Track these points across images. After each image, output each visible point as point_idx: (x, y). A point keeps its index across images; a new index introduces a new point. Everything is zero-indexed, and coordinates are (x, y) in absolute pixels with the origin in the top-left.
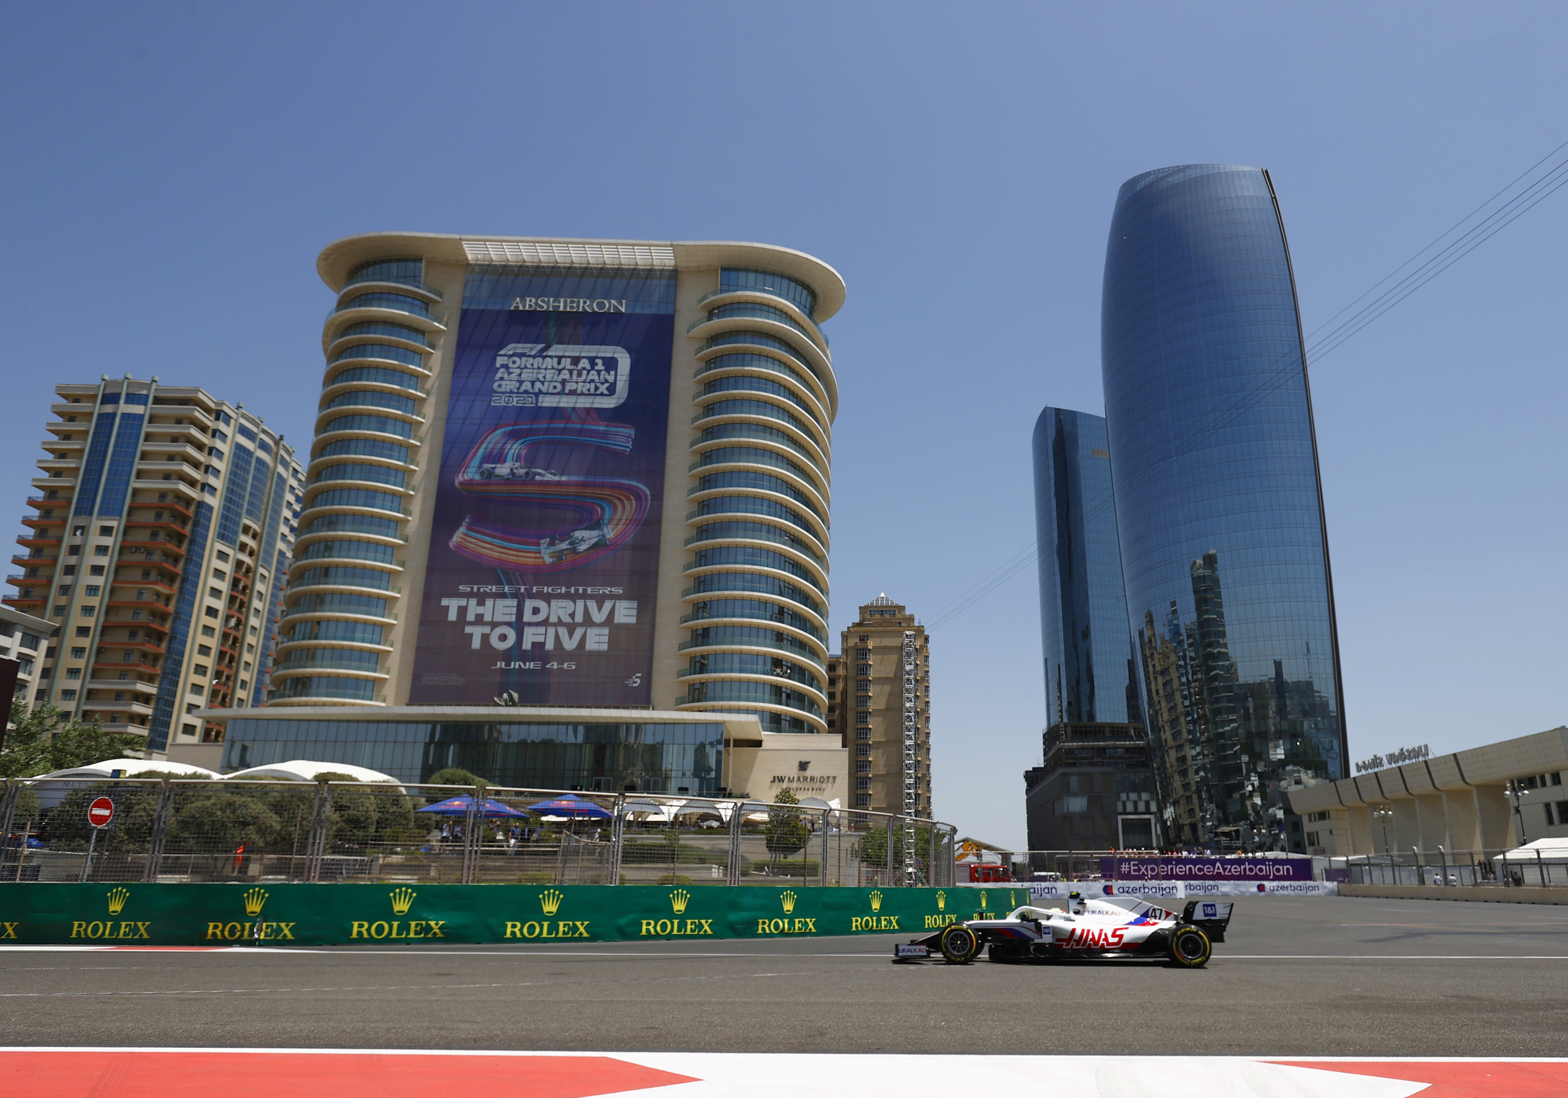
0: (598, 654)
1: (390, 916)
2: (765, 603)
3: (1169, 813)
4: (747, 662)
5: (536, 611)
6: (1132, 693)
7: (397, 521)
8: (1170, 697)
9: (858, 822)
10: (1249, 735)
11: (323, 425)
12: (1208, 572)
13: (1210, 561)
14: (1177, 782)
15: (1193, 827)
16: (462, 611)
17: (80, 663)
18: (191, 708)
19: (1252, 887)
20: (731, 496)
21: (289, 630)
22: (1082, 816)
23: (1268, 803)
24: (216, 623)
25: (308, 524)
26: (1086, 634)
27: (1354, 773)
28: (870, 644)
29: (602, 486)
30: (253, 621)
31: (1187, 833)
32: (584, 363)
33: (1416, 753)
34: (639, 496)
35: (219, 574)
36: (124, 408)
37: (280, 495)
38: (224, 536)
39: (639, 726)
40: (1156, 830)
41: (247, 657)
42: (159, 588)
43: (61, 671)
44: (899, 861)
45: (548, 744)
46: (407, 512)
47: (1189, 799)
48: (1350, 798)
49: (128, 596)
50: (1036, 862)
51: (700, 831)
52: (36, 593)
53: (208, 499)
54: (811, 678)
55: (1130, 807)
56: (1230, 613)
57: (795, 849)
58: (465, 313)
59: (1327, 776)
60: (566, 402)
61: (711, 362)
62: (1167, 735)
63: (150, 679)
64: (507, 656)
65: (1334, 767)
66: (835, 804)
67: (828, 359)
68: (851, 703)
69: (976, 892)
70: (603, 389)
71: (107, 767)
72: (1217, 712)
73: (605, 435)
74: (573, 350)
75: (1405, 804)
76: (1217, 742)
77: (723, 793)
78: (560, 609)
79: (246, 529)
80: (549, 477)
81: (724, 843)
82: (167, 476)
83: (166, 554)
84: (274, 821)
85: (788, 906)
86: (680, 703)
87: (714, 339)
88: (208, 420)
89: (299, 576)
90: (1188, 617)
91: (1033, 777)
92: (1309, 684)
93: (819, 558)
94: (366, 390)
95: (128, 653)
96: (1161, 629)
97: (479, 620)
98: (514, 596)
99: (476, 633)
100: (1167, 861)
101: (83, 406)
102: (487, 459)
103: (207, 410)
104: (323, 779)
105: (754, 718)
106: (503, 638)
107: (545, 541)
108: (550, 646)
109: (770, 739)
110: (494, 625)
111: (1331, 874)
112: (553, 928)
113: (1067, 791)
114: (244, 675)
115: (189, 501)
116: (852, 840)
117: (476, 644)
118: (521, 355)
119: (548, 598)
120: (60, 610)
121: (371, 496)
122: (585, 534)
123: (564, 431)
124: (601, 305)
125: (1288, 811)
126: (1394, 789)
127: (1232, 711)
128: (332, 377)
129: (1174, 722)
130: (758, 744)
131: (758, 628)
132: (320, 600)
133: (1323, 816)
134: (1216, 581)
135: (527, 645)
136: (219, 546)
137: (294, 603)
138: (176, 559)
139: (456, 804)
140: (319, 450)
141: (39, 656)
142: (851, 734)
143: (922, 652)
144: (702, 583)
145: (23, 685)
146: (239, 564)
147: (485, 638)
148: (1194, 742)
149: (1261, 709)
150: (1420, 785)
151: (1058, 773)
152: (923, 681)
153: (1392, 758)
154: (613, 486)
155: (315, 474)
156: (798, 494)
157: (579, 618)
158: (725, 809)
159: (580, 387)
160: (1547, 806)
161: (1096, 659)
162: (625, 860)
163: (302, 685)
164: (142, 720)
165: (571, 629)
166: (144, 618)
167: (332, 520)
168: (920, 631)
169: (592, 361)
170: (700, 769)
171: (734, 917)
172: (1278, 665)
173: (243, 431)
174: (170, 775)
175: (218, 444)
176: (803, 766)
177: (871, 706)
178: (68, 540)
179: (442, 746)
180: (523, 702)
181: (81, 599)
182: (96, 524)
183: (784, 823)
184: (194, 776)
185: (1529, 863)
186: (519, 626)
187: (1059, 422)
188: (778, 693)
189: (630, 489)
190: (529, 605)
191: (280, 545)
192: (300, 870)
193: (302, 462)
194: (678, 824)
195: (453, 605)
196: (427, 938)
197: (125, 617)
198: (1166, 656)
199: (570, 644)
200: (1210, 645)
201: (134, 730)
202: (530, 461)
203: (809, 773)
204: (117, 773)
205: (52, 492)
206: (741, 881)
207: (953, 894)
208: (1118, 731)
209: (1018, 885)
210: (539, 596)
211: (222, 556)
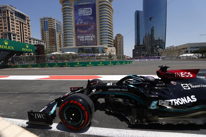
0: (92, 41)
1: (77, 65)
2: (107, 35)
3: (146, 53)
4: (106, 41)
5: (86, 37)
6: (144, 42)
7: (72, 29)
8: (147, 42)
9: (117, 55)
10: (155, 45)
11: (64, 20)
12: (153, 28)
13: (153, 27)
14: (147, 50)
15: (149, 54)
16: (79, 37)
17: (48, 45)
18: (58, 48)
19: (154, 60)
20: (103, 24)
21: (65, 40)
22: (138, 54)
23: (156, 52)
24: (58, 40)
25: (64, 30)
26: (139, 36)
27: (165, 49)
28: (118, 38)
29: (90, 24)
30: (61, 40)
31: (148, 55)
32: (87, 10)
33: (172, 46)
34: (94, 24)
35: (58, 36)
36: (46, 20)
37: (61, 27)
38: (57, 32)
39: (96, 47)
40: (145, 55)
41: (62, 43)
42: (53, 37)
43: (47, 46)
44: (120, 58)
45: (88, 49)
46: (73, 28)
47: (148, 52)
48: (165, 51)
49: (51, 38)
50: (133, 58)
51: (103, 56)
52: (43, 39)
53: (55, 28)
54: (112, 42)
55: (143, 53)
56: (155, 33)
57: (111, 58)
58: (74, 6)
59: (163, 49)
60: (86, 15)
61: (100, 9)
62: (147, 46)
63: (54, 46)
64: (84, 41)
65: (163, 48)
66: (115, 54)
67: (112, 7)
68: (116, 44)
69: (127, 61)
70: (89, 13)
71: (53, 53)
72: (152, 43)
73: (90, 18)
74: (86, 9)
75: (170, 51)
76: (152, 46)
77: (104, 53)
78: (88, 37)
79: (59, 31)
80: (85, 23)
81: (105, 57)
82: (51, 27)
83: (53, 34)
84: (67, 57)
85: (110, 63)
86: (100, 45)
87: (100, 6)
88: (53, 20)
89: (64, 35)
90: (150, 33)
91: (133, 50)
92: (162, 40)
93: (112, 30)
94: (67, 16)
95: (52, 43)
96: (147, 35)
97: (81, 38)
98: (84, 36)
99: (81, 39)
100: (146, 58)
101: (42, 20)
102: (79, 22)
103: (53, 19)
104: (70, 53)
105: (107, 46)
106: (83, 40)
107: (86, 30)
108: (87, 40)
109: (108, 48)
110: (82, 39)
111: (162, 58)
112: (91, 65)
113: (137, 51)
114: (62, 45)
115: (53, 29)
116: (116, 57)
117: (81, 41)
118: (81, 10)
119: (87, 36)
120: (46, 40)
121: (69, 27)
122: (89, 29)
123: (86, 18)
124: (88, 3)
125: (158, 52)
126: (170, 50)
127: (154, 43)
128: (63, 14)
129: (148, 44)
130: (107, 48)
131: (107, 37)
132: (67, 37)
133: (162, 53)
134: (154, 29)
135: (85, 40)
136: (57, 33)
137: (65, 38)
138: (54, 34)
139: (81, 55)
140: (64, 22)
141: (45, 44)
142: (116, 47)
143: (123, 39)
144: (101, 33)
145: (45, 47)
146: (59, 34)
147: (82, 40)
148: (149, 46)
149: (157, 43)
150: (172, 49)
151: (135, 50)
152: (123, 42)
153: (170, 47)
154: (91, 24)
155: (64, 25)
156: (110, 23)
157: (90, 37)
158: (105, 54)
159: (87, 13)
160: (185, 51)
161: (140, 38)
162: (96, 59)
163: (67, 45)
164: (55, 49)
165: (89, 39)
166: (52, 40)
167: (66, 29)
168: (123, 36)
169: (88, 10)
170: (102, 51)
171: (106, 64)
172: (159, 38)
173: (57, 21)
174: (58, 54)
175: (55, 23)
176: (111, 50)
177: (118, 44)
178: (45, 34)
179: (79, 50)
180: (86, 46)
181: (47, 39)
182: (46, 32)
183: (110, 55)
184: (60, 54)
185: (182, 57)
186: (84, 38)
187: (137, 12)
188: (109, 43)
189: (93, 24)
190: (85, 36)
191: (62, 32)
192: (69, 61)
193: (62, 24)
194: (100, 56)
195: (78, 37)
196: (80, 66)
197: (51, 40)
198: (147, 38)
199: (89, 40)
200: (152, 36)
201: (54, 50)
202: (83, 21)
203: (112, 51)
204: (54, 54)
205: (42, 29)
206: (106, 61)
207: (125, 61)
208: (142, 45)
209: (131, 60)
210: (86, 35)
211: (57, 34)
